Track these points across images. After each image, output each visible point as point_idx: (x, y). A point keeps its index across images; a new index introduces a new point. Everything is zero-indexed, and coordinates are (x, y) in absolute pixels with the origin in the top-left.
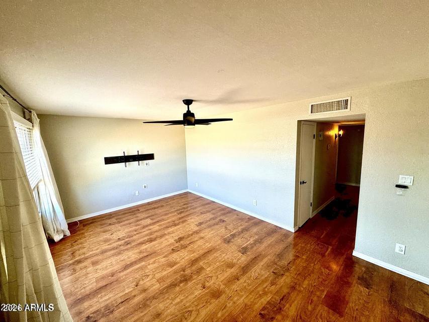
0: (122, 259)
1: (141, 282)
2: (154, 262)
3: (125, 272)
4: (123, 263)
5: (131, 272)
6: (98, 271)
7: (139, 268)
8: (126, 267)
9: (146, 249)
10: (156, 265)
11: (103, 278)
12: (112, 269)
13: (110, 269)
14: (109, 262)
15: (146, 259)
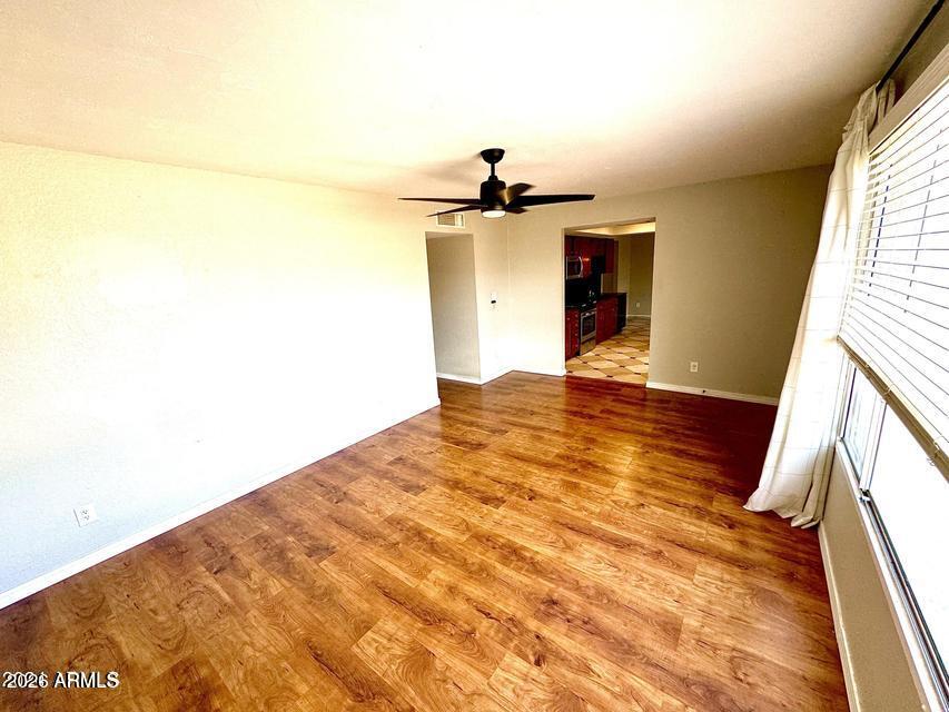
0: (609, 572)
1: (632, 503)
2: (581, 509)
3: (636, 537)
4: (620, 559)
5: (628, 529)
6: (677, 592)
7: (609, 522)
8: (622, 545)
9: (552, 544)
10: (586, 504)
11: (678, 567)
12: (649, 569)
13: (653, 571)
14: (640, 592)
15: (582, 524)
